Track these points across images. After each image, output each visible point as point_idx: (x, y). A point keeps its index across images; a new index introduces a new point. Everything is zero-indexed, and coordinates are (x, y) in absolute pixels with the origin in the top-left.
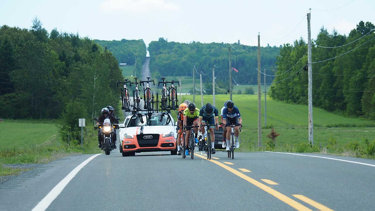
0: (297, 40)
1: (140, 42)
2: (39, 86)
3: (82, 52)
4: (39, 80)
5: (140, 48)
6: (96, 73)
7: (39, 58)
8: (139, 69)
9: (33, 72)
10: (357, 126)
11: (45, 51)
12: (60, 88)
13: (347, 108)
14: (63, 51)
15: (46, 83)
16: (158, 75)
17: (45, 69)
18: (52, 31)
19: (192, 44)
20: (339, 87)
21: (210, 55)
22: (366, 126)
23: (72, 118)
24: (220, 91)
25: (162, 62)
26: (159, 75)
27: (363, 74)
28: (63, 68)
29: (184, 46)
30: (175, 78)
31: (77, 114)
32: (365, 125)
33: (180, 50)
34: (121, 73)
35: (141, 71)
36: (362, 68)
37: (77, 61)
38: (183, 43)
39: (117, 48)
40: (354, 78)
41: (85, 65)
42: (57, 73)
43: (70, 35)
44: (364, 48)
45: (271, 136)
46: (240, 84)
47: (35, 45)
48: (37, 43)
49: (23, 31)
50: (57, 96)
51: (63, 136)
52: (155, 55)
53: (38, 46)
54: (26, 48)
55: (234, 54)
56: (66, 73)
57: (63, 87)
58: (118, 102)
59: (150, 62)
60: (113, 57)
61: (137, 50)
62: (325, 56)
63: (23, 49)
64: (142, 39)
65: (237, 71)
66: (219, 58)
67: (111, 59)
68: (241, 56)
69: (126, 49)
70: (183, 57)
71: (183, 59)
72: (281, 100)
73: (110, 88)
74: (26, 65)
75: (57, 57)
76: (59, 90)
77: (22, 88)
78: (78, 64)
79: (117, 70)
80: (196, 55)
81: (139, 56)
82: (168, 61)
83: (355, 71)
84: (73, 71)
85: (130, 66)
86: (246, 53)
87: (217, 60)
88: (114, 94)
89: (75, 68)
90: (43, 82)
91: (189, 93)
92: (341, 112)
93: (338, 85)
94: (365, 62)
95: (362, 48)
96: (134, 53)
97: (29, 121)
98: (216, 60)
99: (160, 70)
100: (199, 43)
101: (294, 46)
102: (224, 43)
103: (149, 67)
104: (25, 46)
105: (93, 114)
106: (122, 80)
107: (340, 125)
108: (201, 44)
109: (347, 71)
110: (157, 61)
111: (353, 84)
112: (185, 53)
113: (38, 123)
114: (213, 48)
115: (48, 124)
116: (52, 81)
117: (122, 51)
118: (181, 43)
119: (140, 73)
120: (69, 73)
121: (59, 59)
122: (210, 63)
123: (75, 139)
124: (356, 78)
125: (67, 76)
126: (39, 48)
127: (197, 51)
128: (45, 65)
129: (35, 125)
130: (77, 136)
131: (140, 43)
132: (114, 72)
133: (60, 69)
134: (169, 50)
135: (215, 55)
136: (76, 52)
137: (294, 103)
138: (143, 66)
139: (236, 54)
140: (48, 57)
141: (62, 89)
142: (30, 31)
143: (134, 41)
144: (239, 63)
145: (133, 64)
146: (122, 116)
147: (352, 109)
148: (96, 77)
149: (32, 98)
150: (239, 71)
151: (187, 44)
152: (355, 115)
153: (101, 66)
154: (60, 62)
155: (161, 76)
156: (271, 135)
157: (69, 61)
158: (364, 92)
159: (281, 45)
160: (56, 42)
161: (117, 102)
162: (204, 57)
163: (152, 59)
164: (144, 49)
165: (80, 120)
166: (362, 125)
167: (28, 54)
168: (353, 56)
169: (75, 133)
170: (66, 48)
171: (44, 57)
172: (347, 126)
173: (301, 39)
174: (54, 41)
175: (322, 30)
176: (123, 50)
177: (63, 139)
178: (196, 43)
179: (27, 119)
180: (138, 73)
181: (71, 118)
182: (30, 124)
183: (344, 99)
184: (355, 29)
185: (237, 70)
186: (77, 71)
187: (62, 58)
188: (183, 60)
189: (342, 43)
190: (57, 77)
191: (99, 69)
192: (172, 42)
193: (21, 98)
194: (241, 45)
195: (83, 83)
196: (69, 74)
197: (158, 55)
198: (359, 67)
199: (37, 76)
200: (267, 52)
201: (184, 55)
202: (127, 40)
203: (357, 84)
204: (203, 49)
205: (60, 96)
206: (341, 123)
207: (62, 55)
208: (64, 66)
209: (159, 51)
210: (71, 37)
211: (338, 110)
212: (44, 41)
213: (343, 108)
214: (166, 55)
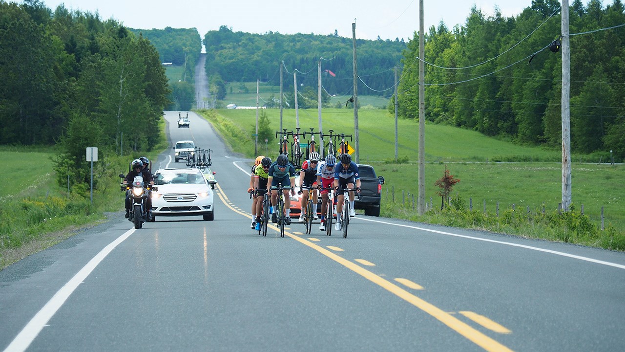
0: (433, 26)
1: (192, 31)
2: (32, 93)
3: (103, 40)
4: (32, 82)
5: (192, 40)
6: (124, 72)
7: (32, 47)
8: (190, 70)
9: (22, 69)
10: (542, 159)
11: (42, 37)
12: (65, 96)
13: (519, 130)
14: (72, 37)
15: (44, 87)
16: (217, 80)
17: (42, 65)
18: (58, 8)
19: (268, 35)
20: (505, 97)
21: (294, 51)
22: (556, 159)
23: (78, 144)
24: (311, 104)
25: (224, 61)
26: (220, 79)
27: (545, 77)
28: (71, 64)
29: (257, 38)
30: (243, 85)
31: (86, 139)
32: (554, 158)
33: (250, 44)
34: (164, 73)
35: (193, 74)
36: (543, 68)
37: (93, 53)
38: (255, 33)
39: (159, 40)
40: (531, 84)
41: (107, 59)
42: (62, 71)
43: (86, 14)
44: (546, 36)
45: (443, 184)
46: (338, 94)
47: (27, 26)
48: (29, 24)
49: (10, 6)
50: (61, 108)
51: (60, 177)
52: (213, 51)
53: (31, 28)
54: (12, 31)
55: (330, 51)
56: (75, 72)
57: (71, 93)
58: (159, 119)
59: (207, 61)
60: (151, 48)
61: (188, 43)
62: (481, 50)
63: (7, 33)
64: (195, 28)
65: (334, 75)
66: (307, 56)
67: (148, 51)
68: (339, 52)
69: (171, 41)
70: (256, 54)
71: (255, 57)
72: (409, 117)
73: (145, 95)
74: (11, 58)
75: (62, 47)
76: (64, 98)
77: (4, 95)
78: (94, 57)
79: (157, 68)
80: (273, 51)
81: (191, 52)
82: (234, 60)
83: (533, 72)
84: (87, 69)
85: (177, 67)
86: (348, 49)
87: (305, 59)
88: (152, 106)
89: (89, 63)
90: (39, 85)
91: (264, 106)
92: (508, 137)
93: (503, 95)
94: (549, 58)
95: (544, 37)
96: (184, 47)
97: (16, 148)
98: (303, 58)
99: (221, 73)
100: (277, 34)
101: (429, 34)
102: (315, 34)
103: (205, 68)
104: (11, 28)
105: (118, 137)
106: (165, 84)
107: (514, 158)
108: (282, 35)
109: (518, 73)
110: (217, 58)
111: (528, 92)
112: (258, 48)
113: (30, 151)
114: (299, 41)
115: (45, 152)
116: (53, 85)
117: (165, 45)
118: (252, 34)
119: (192, 76)
120: (80, 71)
121: (65, 50)
122: (294, 63)
123: (83, 183)
124: (534, 84)
125: (77, 77)
126: (32, 31)
127: (276, 46)
128: (42, 59)
129: (25, 154)
130: (86, 175)
131: (192, 33)
132: (153, 71)
133: (67, 65)
134: (235, 43)
135: (301, 51)
136: (93, 39)
137: (431, 122)
138: (197, 67)
139: (332, 50)
140: (47, 46)
141: (70, 97)
142: (21, 6)
143: (183, 30)
144: (338, 64)
145: (182, 64)
146: (165, 140)
147: (528, 132)
148: (123, 79)
149: (21, 112)
150: (336, 75)
151: (261, 36)
152: (531, 142)
153: (131, 61)
154: (66, 55)
155: (222, 81)
156: (443, 181)
157: (81, 53)
158: (549, 104)
159: (397, 39)
160: (62, 23)
161: (156, 119)
162: (285, 54)
163: (209, 56)
164: (198, 42)
165: (88, 150)
166: (550, 158)
167: (14, 40)
168: (530, 49)
169: (82, 171)
170: (78, 33)
171: (40, 46)
172: (526, 160)
173: (441, 24)
174: (58, 22)
175: (474, 10)
176: (167, 44)
177: (60, 182)
178: (274, 33)
179: (13, 144)
180: (189, 77)
181: (76, 146)
182: (17, 152)
183: (514, 116)
184: (529, 7)
185: (334, 73)
186: (92, 69)
187: (71, 47)
188: (254, 59)
189: (508, 28)
190: (61, 78)
191: (128, 65)
192: (239, 32)
193: (2, 111)
194: (339, 37)
195: (102, 88)
196: (80, 73)
197: (218, 51)
198: (540, 67)
199: (29, 76)
200: (377, 48)
201: (256, 51)
202: (174, 29)
203: (535, 93)
204: (284, 43)
205: (66, 108)
206: (516, 155)
207: (70, 44)
208: (73, 61)
209: (220, 46)
210: (86, 18)
211: (503, 134)
212: (42, 22)
213: (512, 131)
214: (229, 51)
